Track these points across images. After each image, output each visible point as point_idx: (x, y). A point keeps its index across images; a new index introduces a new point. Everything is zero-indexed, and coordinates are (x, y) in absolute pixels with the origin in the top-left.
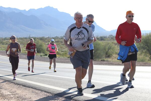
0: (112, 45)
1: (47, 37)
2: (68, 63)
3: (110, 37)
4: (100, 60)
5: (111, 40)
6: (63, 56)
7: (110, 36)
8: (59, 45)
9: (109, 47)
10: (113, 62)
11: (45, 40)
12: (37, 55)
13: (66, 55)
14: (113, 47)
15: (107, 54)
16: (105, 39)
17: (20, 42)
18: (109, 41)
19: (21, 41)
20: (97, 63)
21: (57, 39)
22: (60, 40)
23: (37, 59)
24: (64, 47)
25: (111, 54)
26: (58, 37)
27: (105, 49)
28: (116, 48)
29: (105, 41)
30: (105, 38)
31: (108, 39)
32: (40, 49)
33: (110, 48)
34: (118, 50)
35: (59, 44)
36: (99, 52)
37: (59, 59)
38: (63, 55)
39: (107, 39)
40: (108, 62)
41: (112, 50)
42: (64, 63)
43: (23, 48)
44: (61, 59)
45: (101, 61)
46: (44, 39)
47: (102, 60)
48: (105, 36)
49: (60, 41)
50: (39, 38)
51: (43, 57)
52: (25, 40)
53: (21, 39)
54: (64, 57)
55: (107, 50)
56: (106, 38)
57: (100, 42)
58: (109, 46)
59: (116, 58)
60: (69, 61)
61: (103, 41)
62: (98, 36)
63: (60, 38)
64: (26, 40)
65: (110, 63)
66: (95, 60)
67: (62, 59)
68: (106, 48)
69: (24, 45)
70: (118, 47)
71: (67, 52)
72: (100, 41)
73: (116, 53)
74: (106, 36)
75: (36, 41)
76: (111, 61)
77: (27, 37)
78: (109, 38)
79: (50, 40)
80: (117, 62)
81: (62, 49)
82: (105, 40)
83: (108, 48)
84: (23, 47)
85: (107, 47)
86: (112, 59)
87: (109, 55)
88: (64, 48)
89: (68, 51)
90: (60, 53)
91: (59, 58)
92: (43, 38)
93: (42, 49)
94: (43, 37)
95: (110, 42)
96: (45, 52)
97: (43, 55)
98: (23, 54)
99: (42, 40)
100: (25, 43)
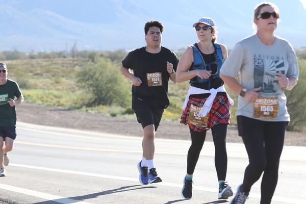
12: (100, 113)
17: (42, 67)
19: (45, 63)
20: (305, 142)
23: (100, 124)
32: (108, 92)
37: (175, 126)
43: (51, 89)
50: (107, 54)
51: (120, 117)
52: (60, 61)
53: (44, 58)
66: (299, 131)
69: (53, 78)
75: (96, 65)
77: (64, 51)
84: (52, 84)
90: (178, 105)
93: (117, 93)
96: (125, 103)
97: (118, 114)
98: (53, 108)
99: (116, 61)
100: (57, 70)
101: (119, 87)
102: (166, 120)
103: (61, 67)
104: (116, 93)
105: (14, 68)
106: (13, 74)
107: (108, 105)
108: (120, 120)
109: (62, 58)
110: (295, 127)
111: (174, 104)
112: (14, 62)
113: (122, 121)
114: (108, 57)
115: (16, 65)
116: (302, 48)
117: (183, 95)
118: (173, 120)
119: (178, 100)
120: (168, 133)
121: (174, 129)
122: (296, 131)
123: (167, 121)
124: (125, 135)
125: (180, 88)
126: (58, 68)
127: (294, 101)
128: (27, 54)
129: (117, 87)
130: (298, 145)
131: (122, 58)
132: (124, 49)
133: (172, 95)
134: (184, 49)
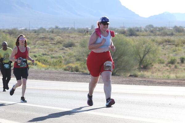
0: (152, 45)
1: (23, 28)
2: (65, 81)
3: (147, 29)
4: (129, 75)
5: (150, 35)
6: (54, 66)
7: (147, 27)
8: (47, 45)
9: (145, 49)
10: (154, 79)
13: (61, 65)
14: (153, 49)
15: (141, 62)
16: (137, 33)
18: (146, 37)
20: (122, 82)
21: (43, 32)
22: (49, 35)
24: (57, 49)
25: (151, 64)
26: (45, 30)
27: (138, 53)
28: (160, 51)
29: (138, 37)
30: (138, 31)
31: (145, 33)
33: (147, 52)
34: (164, 55)
35: (46, 43)
36: (126, 58)
37: (47, 73)
38: (55, 64)
39: (141, 33)
40: (144, 79)
41: (151, 56)
42: (57, 79)
44: (50, 73)
45: (131, 76)
47: (132, 74)
48: (138, 26)
49: (49, 36)
50: (7, 31)
54: (56, 69)
55: (142, 56)
56: (141, 31)
57: (129, 39)
58: (146, 47)
59: (159, 70)
60: (66, 77)
61: (134, 37)
62: (124, 27)
63: (48, 32)
65: (148, 81)
66: (119, 76)
68: (140, 51)
70: (163, 49)
71: (62, 58)
72: (127, 37)
73: (160, 60)
74: (141, 28)
76: (150, 77)
78: (146, 31)
79: (28, 35)
80: (163, 79)
81: (53, 52)
82: (138, 35)
83: (145, 51)
85: (142, 50)
86: (153, 73)
87: (146, 64)
88: (57, 52)
89: (64, 57)
90: (48, 61)
91: (47, 71)
92: (14, 32)
94: (15, 29)
95: (147, 39)
99: (12, 35)
102: (42, 69)
110: (116, 73)
111: (46, 60)
114: (8, 33)
116: (120, 27)
117: (52, 55)
118: (46, 69)
119: (48, 57)
120: (43, 77)
122: (117, 75)
125: (50, 51)
127: (116, 58)
130: (118, 83)
131: (16, 33)
132: (17, 28)
133: (45, 54)
134: (52, 28)
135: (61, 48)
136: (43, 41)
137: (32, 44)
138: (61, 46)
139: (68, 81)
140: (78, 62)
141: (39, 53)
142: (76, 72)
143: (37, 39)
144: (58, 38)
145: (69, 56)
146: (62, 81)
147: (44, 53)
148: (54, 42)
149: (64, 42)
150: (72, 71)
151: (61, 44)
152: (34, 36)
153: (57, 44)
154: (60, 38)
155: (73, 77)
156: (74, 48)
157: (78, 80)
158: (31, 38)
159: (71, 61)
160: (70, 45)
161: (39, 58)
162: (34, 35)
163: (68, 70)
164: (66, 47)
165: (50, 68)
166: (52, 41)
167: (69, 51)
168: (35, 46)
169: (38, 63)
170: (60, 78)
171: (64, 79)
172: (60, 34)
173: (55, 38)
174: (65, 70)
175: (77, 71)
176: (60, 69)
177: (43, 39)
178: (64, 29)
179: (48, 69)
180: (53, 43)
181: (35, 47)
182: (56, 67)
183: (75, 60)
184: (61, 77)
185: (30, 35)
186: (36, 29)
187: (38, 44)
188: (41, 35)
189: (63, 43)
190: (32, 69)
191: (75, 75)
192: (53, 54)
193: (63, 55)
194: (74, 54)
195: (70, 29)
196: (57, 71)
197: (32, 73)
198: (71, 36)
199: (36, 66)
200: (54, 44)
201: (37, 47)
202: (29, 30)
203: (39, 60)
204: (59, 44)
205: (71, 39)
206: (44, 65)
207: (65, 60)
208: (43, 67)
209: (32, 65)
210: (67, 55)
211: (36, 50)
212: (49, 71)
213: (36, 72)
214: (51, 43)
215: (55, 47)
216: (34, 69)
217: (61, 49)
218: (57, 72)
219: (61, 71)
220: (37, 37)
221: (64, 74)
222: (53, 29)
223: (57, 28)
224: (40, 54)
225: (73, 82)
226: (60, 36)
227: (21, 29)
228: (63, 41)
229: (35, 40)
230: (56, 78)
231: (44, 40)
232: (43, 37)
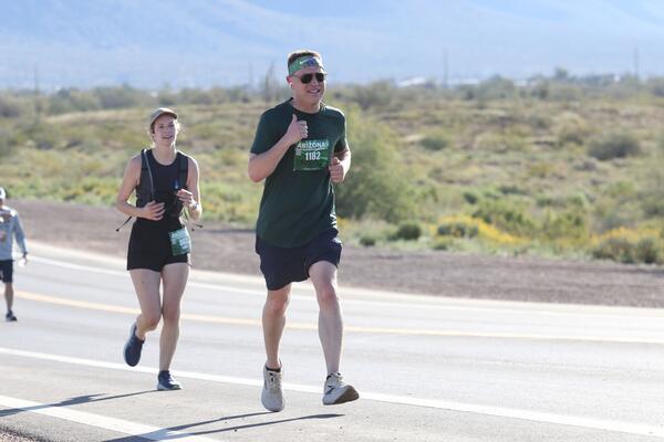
1: (418, 81)
2: (597, 302)
6: (551, 237)
8: (519, 148)
11: (400, 107)
13: (578, 237)
19: (197, 117)
21: (503, 96)
22: (529, 106)
24: (561, 167)
26: (509, 86)
32: (355, 186)
35: (518, 140)
37: (520, 268)
38: (551, 232)
42: (564, 297)
43: (214, 179)
44: (534, 268)
46: (394, 103)
49: (528, 113)
50: (351, 93)
51: (384, 248)
52: (234, 110)
53: (195, 102)
54: (559, 251)
60: (601, 287)
63: (523, 94)
64: (236, 112)
67: (547, 268)
69: (218, 153)
71: (587, 205)
77: (245, 87)
79: (438, 108)
81: (545, 182)
84: (216, 168)
88: (561, 178)
89: (592, 201)
90: (527, 216)
91: (520, 259)
92: (381, 95)
93: (378, 189)
94: (382, 85)
96: (397, 211)
97: (380, 239)
98: (217, 227)
99: (372, 110)
100: (229, 133)
101: (382, 173)
102: (499, 252)
103: (236, 126)
104: (372, 188)
105: (122, 128)
106: (119, 144)
107: (354, 217)
108: (384, 254)
109: (240, 104)
111: (517, 212)
112: (123, 114)
113: (389, 258)
114: (354, 100)
115: (126, 121)
117: (541, 191)
118: (516, 253)
119: (527, 203)
120: (502, 286)
121: (518, 275)
123: (499, 257)
124: (396, 291)
125: (533, 175)
126: (230, 129)
128: (154, 95)
129: (375, 174)
131: (388, 100)
132: (392, 80)
133: (514, 190)
134: (540, 77)
135: (580, 163)
136: (503, 133)
137: (458, 146)
138: (581, 154)
139: (609, 304)
140: (655, 221)
141: (486, 184)
142: (643, 266)
143: (479, 124)
144: (565, 120)
145: (613, 196)
146: (585, 303)
147: (509, 184)
148: (550, 139)
149: (595, 138)
150: (629, 261)
151: (580, 143)
152: (465, 113)
153: (561, 144)
154: (575, 122)
155: (631, 287)
156: (637, 162)
157: (653, 296)
158: (453, 121)
159: (625, 216)
160: (620, 150)
161: (488, 205)
162: (463, 108)
163: (610, 257)
164: (603, 157)
165: (532, 247)
166: (540, 131)
167: (614, 173)
168: (470, 153)
169: (483, 227)
170: (574, 288)
171: (592, 295)
172: (577, 104)
173: (556, 119)
174: (599, 255)
175: (649, 259)
176: (576, 250)
177: (503, 126)
178: (593, 81)
179: (524, 251)
180: (546, 143)
181: (469, 158)
182: (559, 242)
183: (641, 213)
184: (578, 286)
185: (446, 108)
186: (474, 82)
187: (480, 148)
188: (495, 110)
189: (588, 141)
190: (458, 253)
191: (641, 277)
192: (547, 187)
193: (590, 191)
194: (638, 187)
195: (617, 79)
196: (565, 259)
197: (456, 268)
198: (623, 112)
199: (474, 239)
200: (551, 144)
201: (477, 160)
202: (445, 86)
203: (485, 212)
204: (572, 145)
205: (625, 123)
206: (506, 237)
207: (599, 213)
208: (505, 246)
209: (455, 235)
210: (605, 193)
211: (472, 171)
212: (530, 261)
213: (474, 266)
214: (538, 143)
215: (553, 159)
216: (464, 253)
217: (578, 169)
218: (565, 264)
219: (582, 262)
220: (476, 116)
221: (592, 275)
222: (546, 82)
223: (561, 75)
224: (492, 190)
225: (633, 305)
226: (575, 110)
227: (413, 86)
228: (586, 134)
229: (469, 130)
230: (558, 288)
231: (508, 130)
232: (502, 119)
